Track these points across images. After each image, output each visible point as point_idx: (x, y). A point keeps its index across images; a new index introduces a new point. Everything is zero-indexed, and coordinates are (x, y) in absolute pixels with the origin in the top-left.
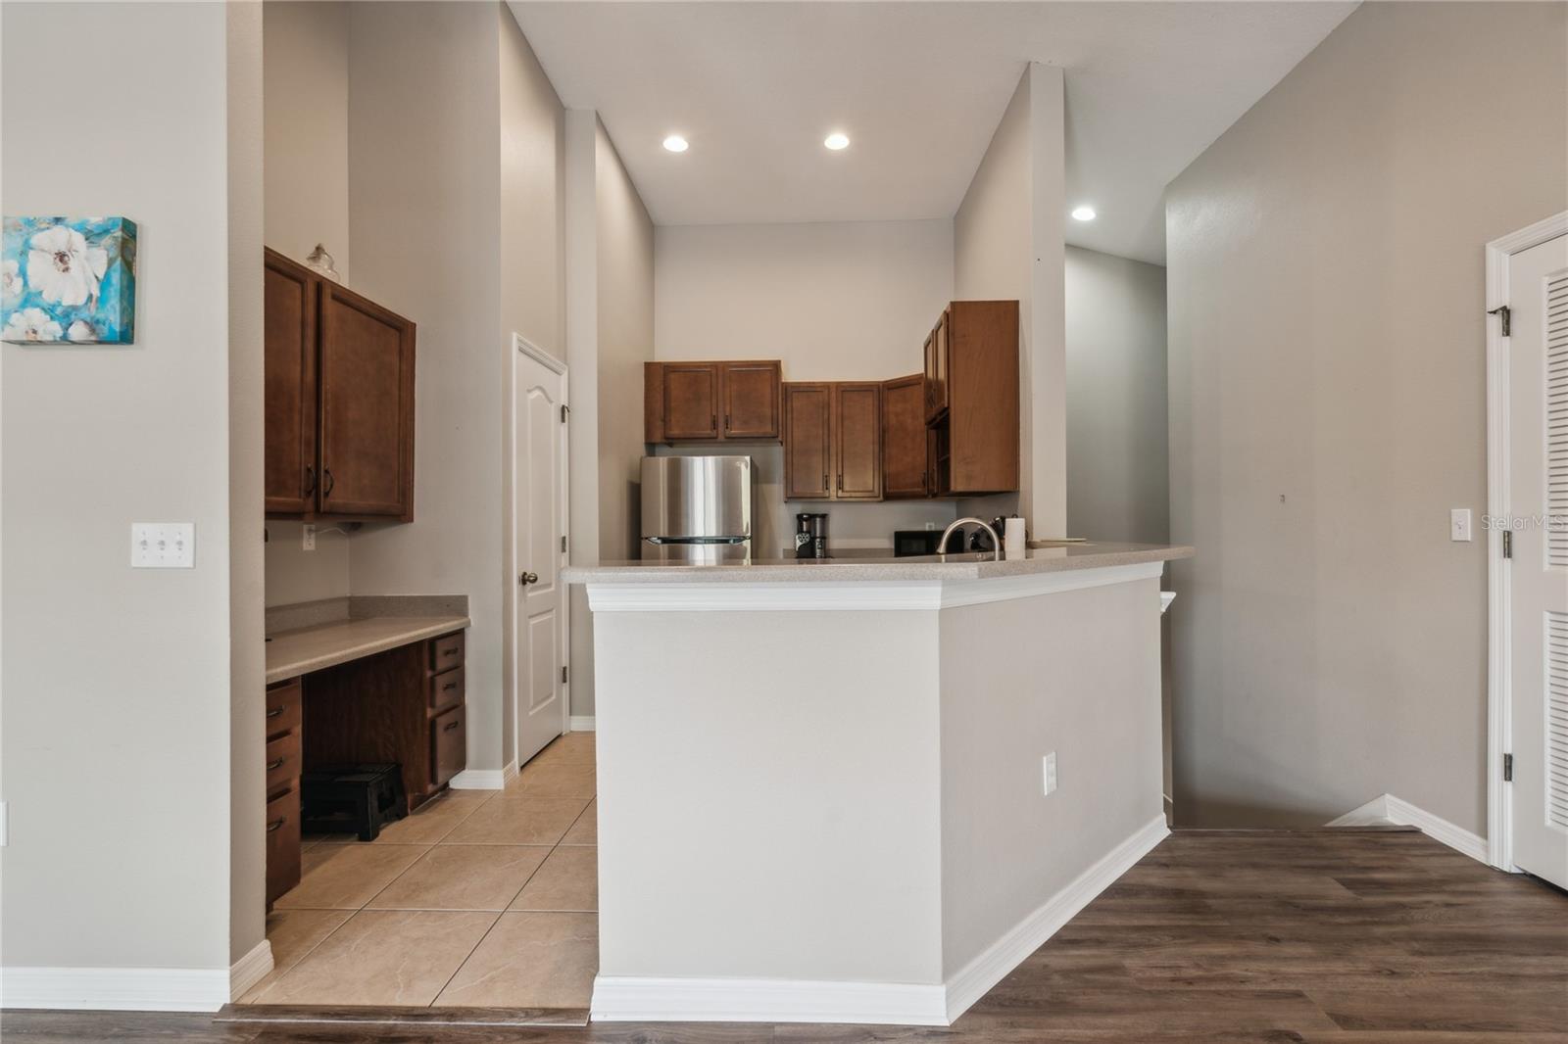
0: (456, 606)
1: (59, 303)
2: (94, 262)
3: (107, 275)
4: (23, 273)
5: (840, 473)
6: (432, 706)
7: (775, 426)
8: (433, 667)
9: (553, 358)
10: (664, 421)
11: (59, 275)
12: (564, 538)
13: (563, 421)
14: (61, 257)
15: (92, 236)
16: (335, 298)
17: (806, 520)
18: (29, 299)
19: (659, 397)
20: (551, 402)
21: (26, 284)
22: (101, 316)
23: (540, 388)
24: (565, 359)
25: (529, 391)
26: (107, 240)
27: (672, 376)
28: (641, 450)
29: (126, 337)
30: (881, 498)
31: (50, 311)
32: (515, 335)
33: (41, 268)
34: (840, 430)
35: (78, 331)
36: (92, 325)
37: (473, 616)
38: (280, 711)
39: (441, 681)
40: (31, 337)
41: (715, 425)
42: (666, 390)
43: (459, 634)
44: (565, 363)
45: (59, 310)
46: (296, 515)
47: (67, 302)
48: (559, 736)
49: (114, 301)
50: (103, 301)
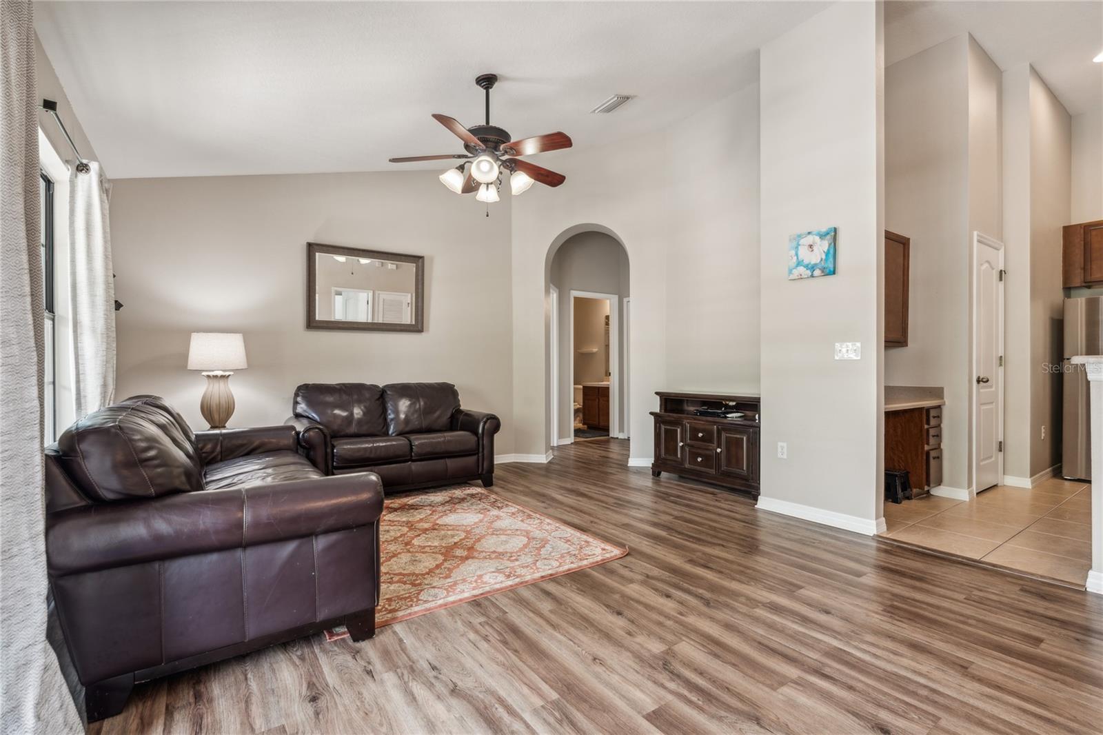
0: (938, 392)
1: (810, 263)
2: (823, 246)
3: (828, 250)
4: (797, 255)
6: (928, 444)
8: (928, 423)
9: (995, 241)
10: (1084, 269)
11: (810, 253)
12: (1001, 357)
13: (1001, 280)
14: (811, 246)
15: (822, 236)
18: (799, 264)
19: (1078, 251)
20: (993, 269)
21: (798, 258)
22: (826, 266)
23: (988, 262)
24: (1001, 239)
25: (983, 266)
26: (828, 237)
27: (1094, 233)
28: (1059, 294)
29: (834, 273)
31: (807, 267)
32: (975, 233)
33: (803, 250)
35: (817, 272)
36: (823, 270)
37: (947, 399)
39: (932, 432)
40: (800, 277)
42: (1088, 244)
43: (939, 407)
44: (1002, 242)
45: (810, 266)
47: (813, 263)
48: (995, 486)
49: (831, 259)
50: (826, 260)
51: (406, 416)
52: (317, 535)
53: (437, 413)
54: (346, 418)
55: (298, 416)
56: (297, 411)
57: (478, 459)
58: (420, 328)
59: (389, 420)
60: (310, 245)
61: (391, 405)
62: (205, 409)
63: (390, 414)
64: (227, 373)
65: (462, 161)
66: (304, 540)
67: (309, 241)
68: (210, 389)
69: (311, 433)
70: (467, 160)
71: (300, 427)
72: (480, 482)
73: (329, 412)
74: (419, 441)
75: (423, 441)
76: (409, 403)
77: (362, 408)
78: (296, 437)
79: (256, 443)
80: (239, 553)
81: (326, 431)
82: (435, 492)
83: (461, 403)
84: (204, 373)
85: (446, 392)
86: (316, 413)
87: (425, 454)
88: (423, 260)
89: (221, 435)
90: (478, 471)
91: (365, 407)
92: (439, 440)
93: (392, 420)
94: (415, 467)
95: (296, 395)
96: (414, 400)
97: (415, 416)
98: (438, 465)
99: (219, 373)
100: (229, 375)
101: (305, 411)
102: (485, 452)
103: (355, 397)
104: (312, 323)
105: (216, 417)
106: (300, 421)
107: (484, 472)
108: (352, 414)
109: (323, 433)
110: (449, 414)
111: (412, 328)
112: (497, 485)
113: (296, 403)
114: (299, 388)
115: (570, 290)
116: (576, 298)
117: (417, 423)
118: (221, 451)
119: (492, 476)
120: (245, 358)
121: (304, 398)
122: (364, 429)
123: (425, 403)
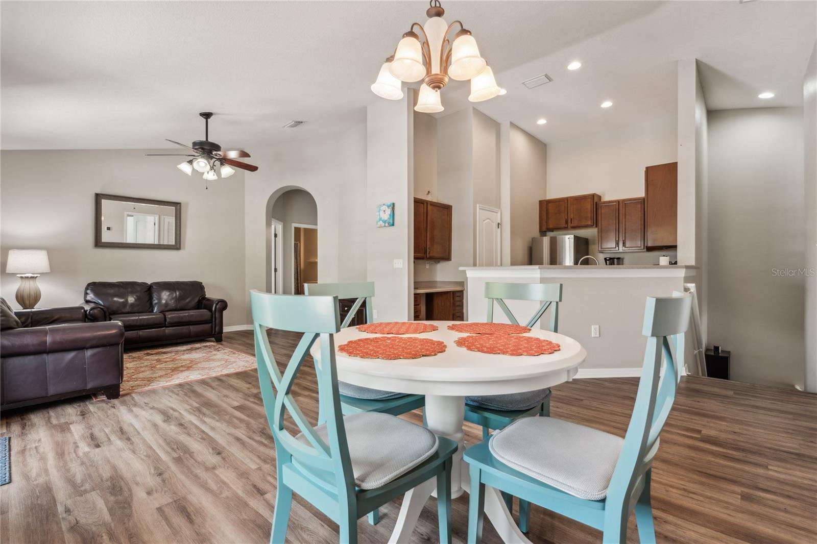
0: (461, 284)
2: (389, 211)
3: (391, 214)
4: (379, 215)
5: (624, 239)
6: (454, 310)
7: (592, 222)
8: (455, 299)
9: (494, 208)
10: (546, 222)
11: (384, 214)
13: (498, 227)
14: (384, 211)
15: (388, 207)
16: (431, 205)
17: (608, 260)
18: (380, 219)
19: (545, 213)
20: (493, 223)
22: (390, 221)
23: (489, 219)
25: (484, 221)
26: (390, 207)
27: (550, 205)
29: (393, 225)
30: (645, 250)
31: (383, 221)
32: (478, 205)
33: (382, 213)
34: (624, 220)
35: (387, 225)
37: (466, 287)
38: (417, 301)
39: (456, 304)
40: (380, 226)
41: (567, 222)
42: (547, 210)
43: (461, 291)
44: (500, 209)
46: (422, 258)
47: (385, 219)
49: (392, 218)
50: (390, 219)
51: (166, 301)
52: (88, 349)
53: (188, 300)
54: (123, 302)
55: (87, 302)
56: (87, 299)
57: (212, 326)
58: (178, 246)
59: (154, 304)
60: (97, 195)
61: (156, 295)
62: (19, 298)
63: (154, 300)
64: (35, 275)
65: (191, 158)
66: (80, 351)
67: (97, 192)
68: (23, 286)
69: (96, 311)
70: (194, 157)
71: (87, 308)
72: (213, 339)
73: (110, 299)
74: (170, 316)
75: (173, 315)
76: (169, 293)
77: (135, 297)
78: (84, 313)
79: (56, 317)
80: (45, 356)
81: (105, 309)
82: (183, 346)
83: (206, 293)
84: (18, 275)
85: (196, 287)
86: (101, 300)
87: (175, 323)
88: (180, 206)
89: (31, 312)
90: (212, 332)
91: (136, 296)
92: (185, 314)
93: (156, 304)
94: (168, 331)
95: (87, 289)
96: (172, 292)
97: (173, 301)
98: (184, 329)
99: (30, 275)
100: (37, 277)
101: (93, 299)
102: (217, 321)
103: (130, 290)
104: (98, 243)
105: (27, 302)
106: (88, 304)
107: (216, 333)
108: (127, 301)
109: (103, 311)
110: (196, 300)
111: (172, 247)
112: (224, 341)
113: (86, 294)
114: (89, 285)
115: (291, 223)
116: (295, 228)
117: (173, 305)
118: (32, 322)
119: (222, 336)
120: (49, 266)
121: (92, 291)
122: (136, 309)
123: (180, 294)
